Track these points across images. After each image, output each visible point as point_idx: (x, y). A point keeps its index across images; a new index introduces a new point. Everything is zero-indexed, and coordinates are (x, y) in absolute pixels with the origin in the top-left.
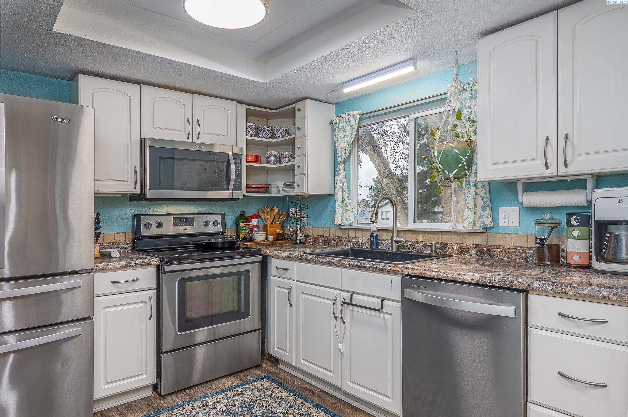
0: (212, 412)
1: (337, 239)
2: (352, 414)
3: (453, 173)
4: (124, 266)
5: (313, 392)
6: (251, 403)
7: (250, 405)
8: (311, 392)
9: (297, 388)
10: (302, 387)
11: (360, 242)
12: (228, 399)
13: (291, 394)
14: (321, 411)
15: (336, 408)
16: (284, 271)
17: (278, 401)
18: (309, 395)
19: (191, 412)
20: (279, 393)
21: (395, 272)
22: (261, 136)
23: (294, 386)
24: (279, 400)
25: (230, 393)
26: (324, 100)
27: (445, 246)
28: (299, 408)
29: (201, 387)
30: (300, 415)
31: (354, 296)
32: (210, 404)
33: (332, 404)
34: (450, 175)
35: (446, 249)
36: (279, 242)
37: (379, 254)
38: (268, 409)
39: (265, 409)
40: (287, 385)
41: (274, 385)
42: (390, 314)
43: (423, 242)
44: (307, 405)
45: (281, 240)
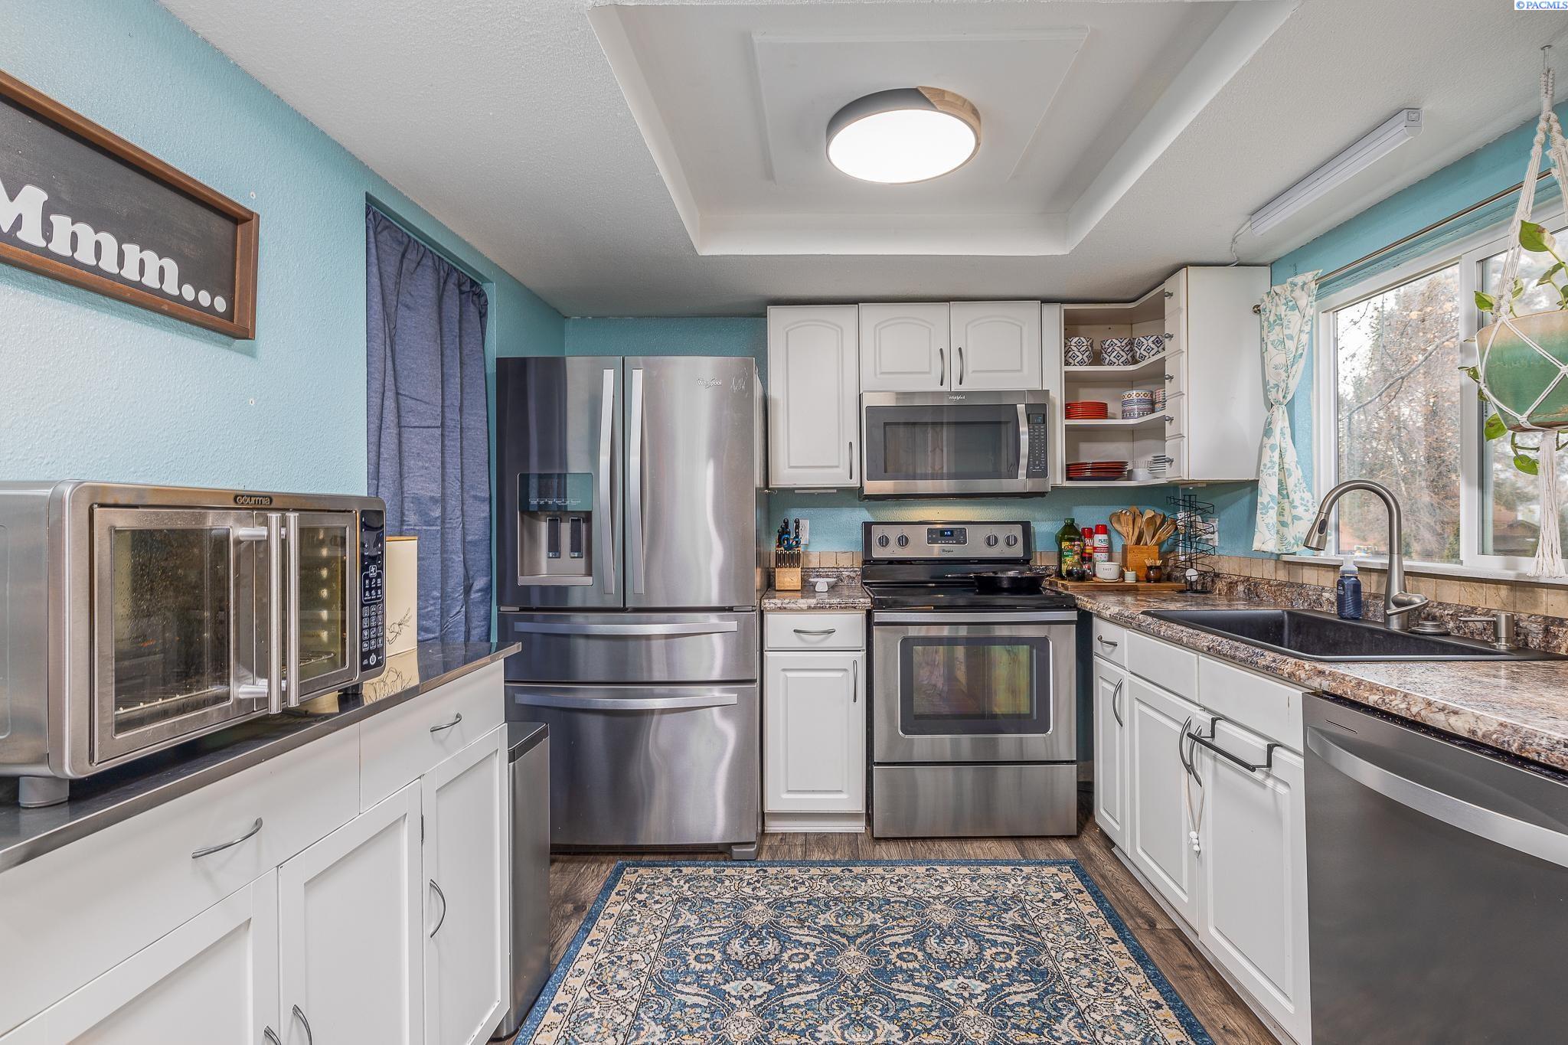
0: (933, 892)
1: (1276, 586)
2: (1217, 1007)
3: (1528, 412)
4: (813, 606)
5: (1155, 925)
6: (1009, 902)
7: (1004, 903)
8: (1150, 926)
9: (1124, 907)
10: (1136, 909)
11: (1324, 599)
12: (973, 880)
13: (1100, 911)
14: (1141, 970)
15: (1186, 978)
16: (1111, 647)
17: (1062, 917)
18: (1141, 928)
19: (899, 880)
20: (1077, 902)
21: (1291, 679)
22: (1107, 361)
23: (1119, 901)
24: (1066, 916)
25: (984, 870)
26: (1233, 261)
27: (1553, 629)
28: (1098, 947)
29: (944, 845)
30: (1088, 960)
31: (1219, 724)
32: (938, 877)
33: (1180, 966)
34: (1519, 416)
35: (1556, 637)
36: (1152, 584)
37: (1353, 632)
38: (1033, 925)
39: (1027, 921)
40: (1107, 893)
41: (1078, 885)
42: (1287, 784)
43: (1490, 610)
44: (1120, 946)
45: (1158, 580)
